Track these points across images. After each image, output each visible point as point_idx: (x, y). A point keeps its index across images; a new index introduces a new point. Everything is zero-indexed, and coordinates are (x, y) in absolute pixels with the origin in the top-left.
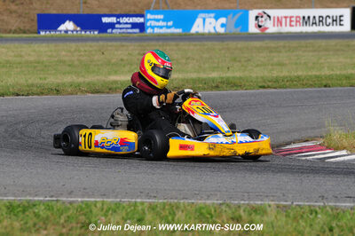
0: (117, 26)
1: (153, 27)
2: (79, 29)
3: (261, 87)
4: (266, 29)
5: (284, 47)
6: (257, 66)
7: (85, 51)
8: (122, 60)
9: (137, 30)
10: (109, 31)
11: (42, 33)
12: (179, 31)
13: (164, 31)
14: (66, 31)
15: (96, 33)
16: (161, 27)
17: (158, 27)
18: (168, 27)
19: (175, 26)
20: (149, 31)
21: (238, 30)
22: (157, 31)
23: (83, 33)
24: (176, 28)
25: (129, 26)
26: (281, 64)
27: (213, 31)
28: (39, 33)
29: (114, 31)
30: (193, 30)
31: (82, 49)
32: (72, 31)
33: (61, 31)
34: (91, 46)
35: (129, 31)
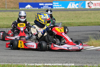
0: (44, 6)
1: (55, 7)
2: (32, 7)
3: (79, 25)
4: (91, 7)
5: (93, 13)
6: (82, 19)
7: (30, 14)
9: (50, 8)
10: (41, 8)
11: (20, 9)
12: (64, 8)
13: (59, 8)
14: (28, 8)
15: (37, 8)
16: (58, 7)
17: (57, 6)
18: (60, 7)
19: (62, 6)
21: (82, 8)
22: (56, 8)
23: (33, 8)
24: (63, 7)
25: (48, 6)
26: (90, 18)
27: (74, 8)
28: (19, 8)
29: (43, 8)
30: (68, 8)
31: (29, 13)
32: (30, 8)
33: (26, 8)
34: (32, 13)
35: (48, 8)
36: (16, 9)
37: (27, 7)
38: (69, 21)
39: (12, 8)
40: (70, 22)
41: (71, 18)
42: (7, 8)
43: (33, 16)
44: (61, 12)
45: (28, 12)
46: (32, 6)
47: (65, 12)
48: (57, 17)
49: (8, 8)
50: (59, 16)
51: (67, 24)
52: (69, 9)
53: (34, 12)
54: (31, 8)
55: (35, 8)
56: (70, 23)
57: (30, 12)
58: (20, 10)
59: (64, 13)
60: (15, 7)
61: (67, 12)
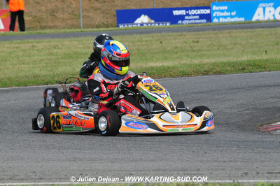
0: (186, 17)
1: (218, 18)
2: (153, 21)
7: (146, 41)
8: (176, 48)
9: (204, 21)
10: (180, 22)
11: (121, 26)
12: (242, 19)
13: (228, 20)
14: (142, 25)
15: (168, 24)
16: (226, 17)
17: (222, 17)
18: (232, 17)
20: (215, 20)
22: (222, 20)
23: (157, 25)
24: (239, 17)
25: (197, 17)
27: (272, 18)
28: (118, 26)
29: (184, 22)
30: (255, 18)
31: (144, 39)
32: (147, 24)
33: (137, 24)
34: (153, 37)
35: (197, 21)
36: (108, 27)
37: (138, 21)
38: (256, 58)
39: (97, 27)
40: (260, 58)
41: (262, 49)
42: (84, 28)
43: (154, 46)
44: (235, 33)
45: (143, 35)
46: (152, 19)
47: (247, 32)
48: (222, 46)
49: (88, 27)
50: (228, 42)
51: (250, 65)
52: (258, 21)
53: (159, 34)
54: (151, 24)
55: (161, 24)
56: (260, 61)
57: (147, 35)
58: (121, 29)
59: (242, 34)
60: (106, 23)
61: (251, 30)
